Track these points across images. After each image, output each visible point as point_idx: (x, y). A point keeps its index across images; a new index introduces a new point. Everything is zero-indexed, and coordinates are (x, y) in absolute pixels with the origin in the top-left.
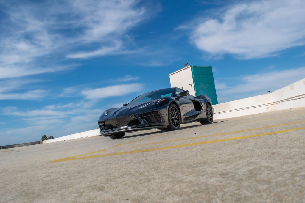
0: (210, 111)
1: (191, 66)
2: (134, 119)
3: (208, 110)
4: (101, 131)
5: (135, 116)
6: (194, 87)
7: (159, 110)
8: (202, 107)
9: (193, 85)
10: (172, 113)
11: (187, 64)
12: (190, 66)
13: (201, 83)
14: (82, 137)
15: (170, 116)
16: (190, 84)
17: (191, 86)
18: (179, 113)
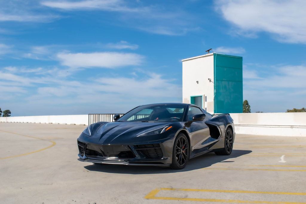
0: (230, 137)
1: (214, 55)
2: (127, 150)
3: (227, 138)
4: (79, 154)
5: (128, 146)
6: (214, 83)
7: (162, 143)
8: (221, 134)
9: (213, 80)
10: (179, 146)
11: (209, 51)
12: (212, 54)
13: (224, 80)
14: (51, 122)
15: (175, 151)
16: (209, 79)
17: (210, 81)
18: (188, 145)
